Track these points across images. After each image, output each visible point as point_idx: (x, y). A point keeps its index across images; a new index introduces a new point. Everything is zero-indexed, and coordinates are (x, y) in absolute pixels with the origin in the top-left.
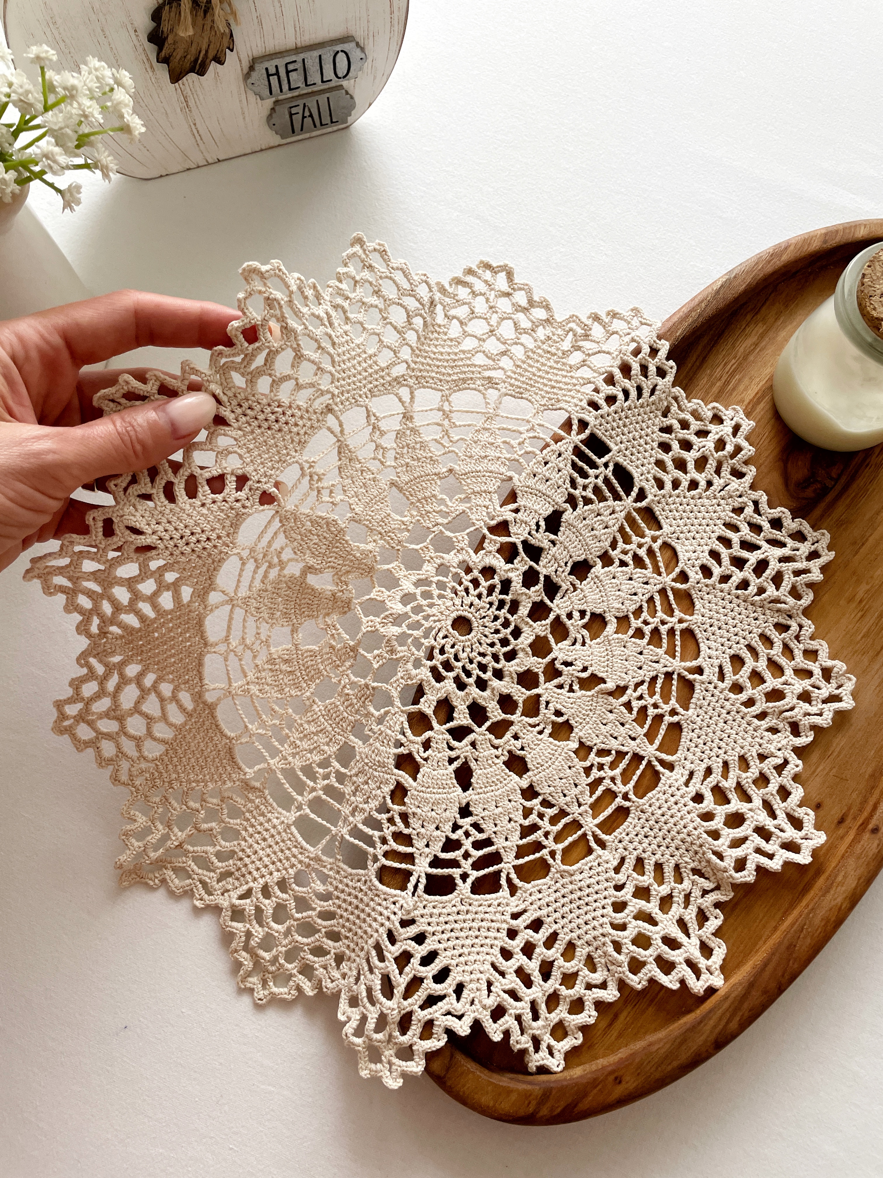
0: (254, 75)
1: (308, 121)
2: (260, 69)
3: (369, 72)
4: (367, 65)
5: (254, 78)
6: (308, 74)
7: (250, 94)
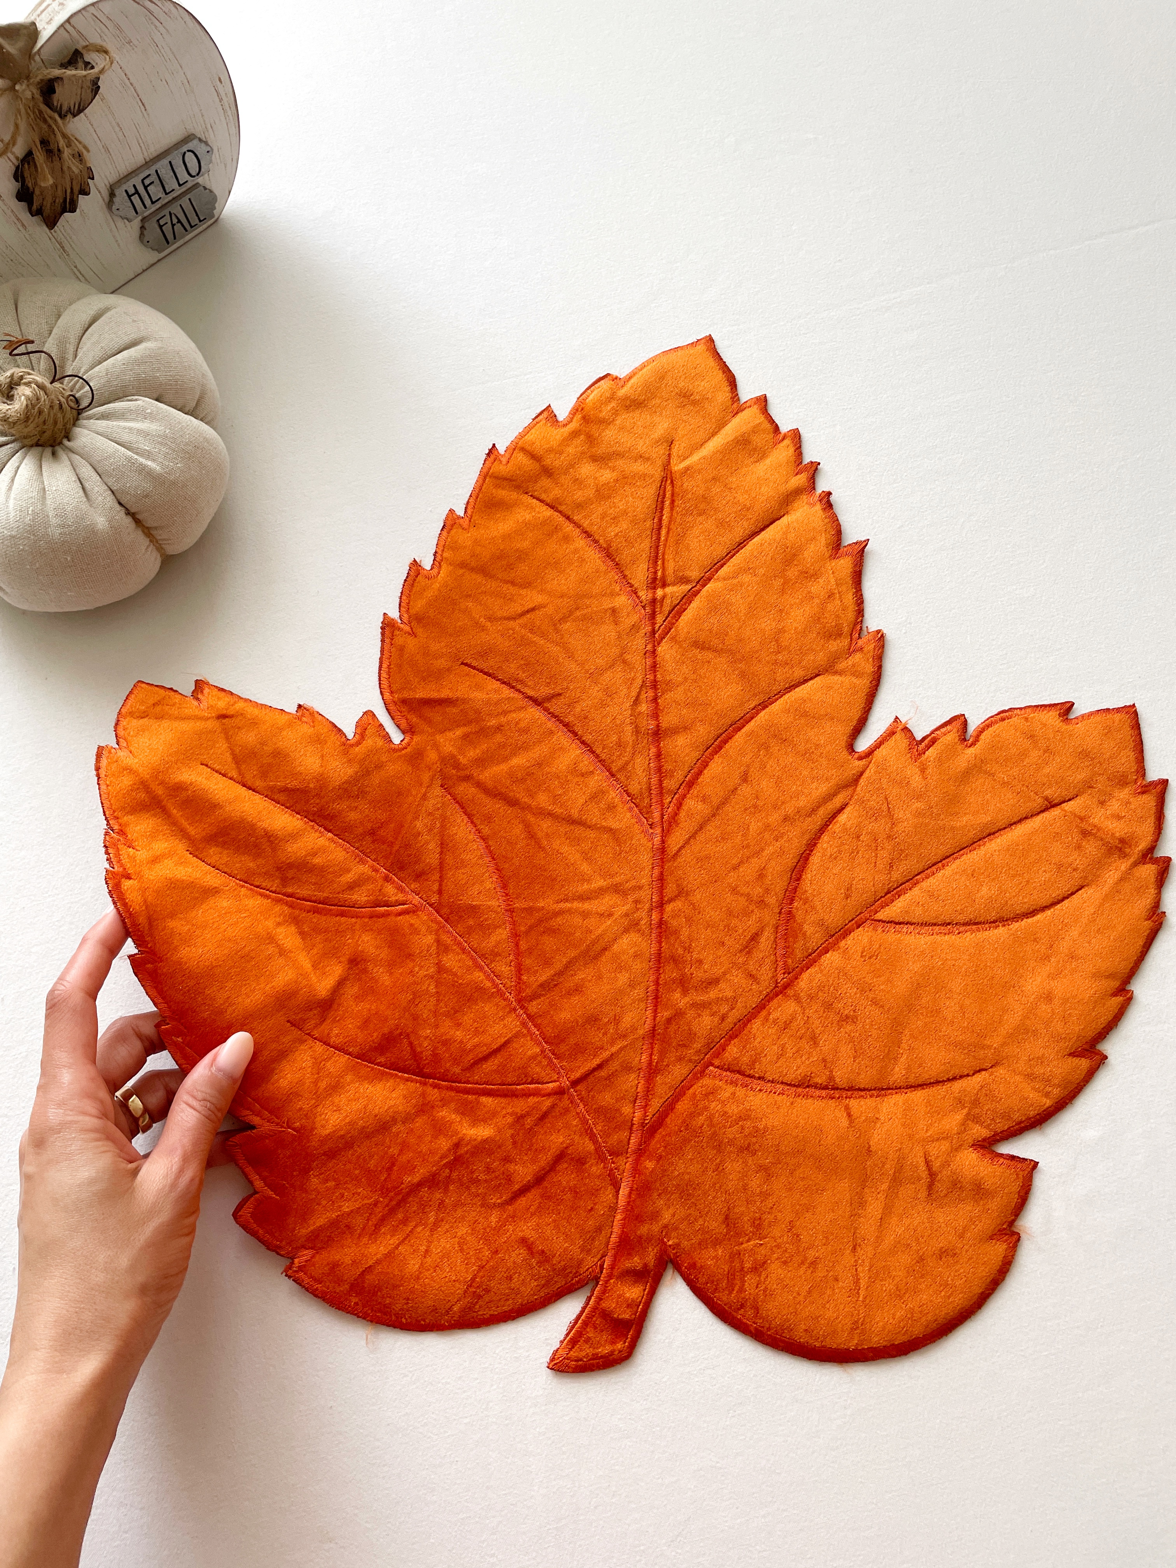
0: (117, 200)
1: (178, 227)
2: (120, 193)
3: (219, 161)
4: (215, 157)
5: (117, 204)
6: (164, 183)
7: (117, 220)
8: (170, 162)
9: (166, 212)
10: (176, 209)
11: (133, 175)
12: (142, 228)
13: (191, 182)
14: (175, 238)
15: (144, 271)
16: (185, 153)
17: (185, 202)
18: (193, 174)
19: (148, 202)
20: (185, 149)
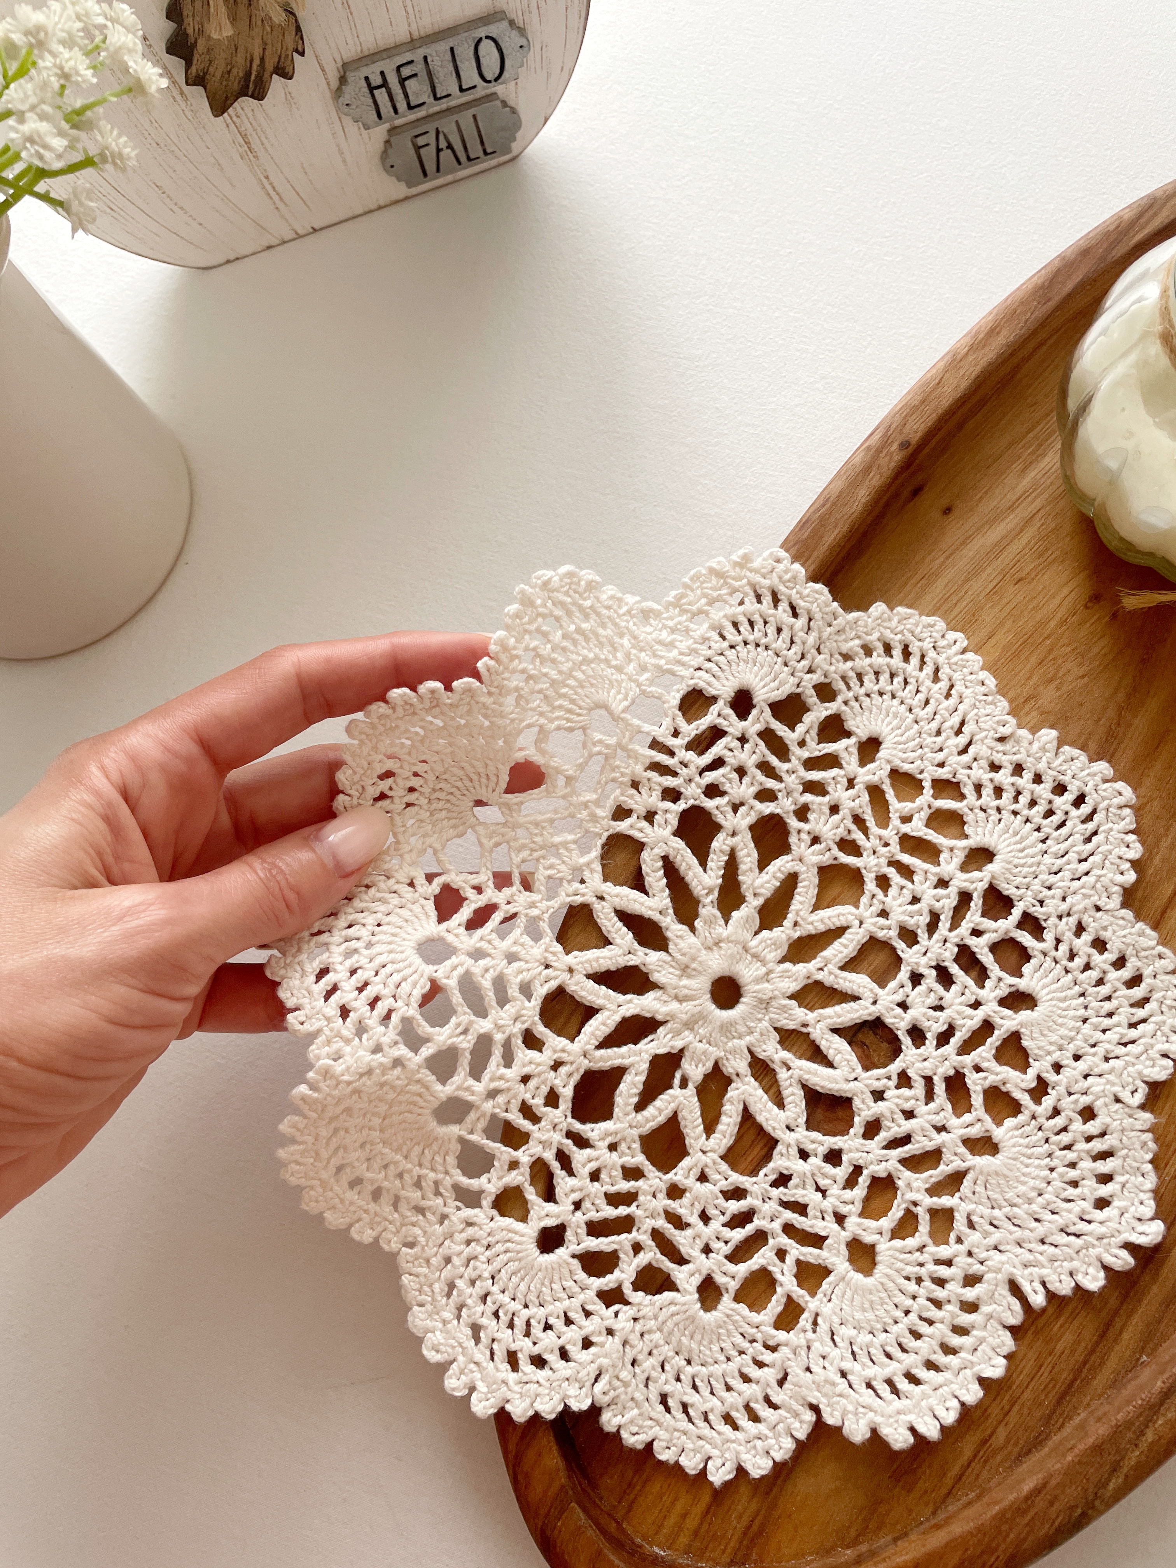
0: (348, 90)
1: (446, 155)
2: (356, 80)
3: (538, 66)
4: (533, 57)
5: (347, 96)
6: (436, 81)
7: (348, 121)
8: (452, 49)
9: (431, 127)
10: (448, 126)
11: (384, 55)
12: (387, 142)
13: (482, 90)
14: (438, 170)
15: (380, 208)
16: (481, 39)
17: (466, 119)
18: (489, 76)
19: (402, 105)
20: (481, 32)
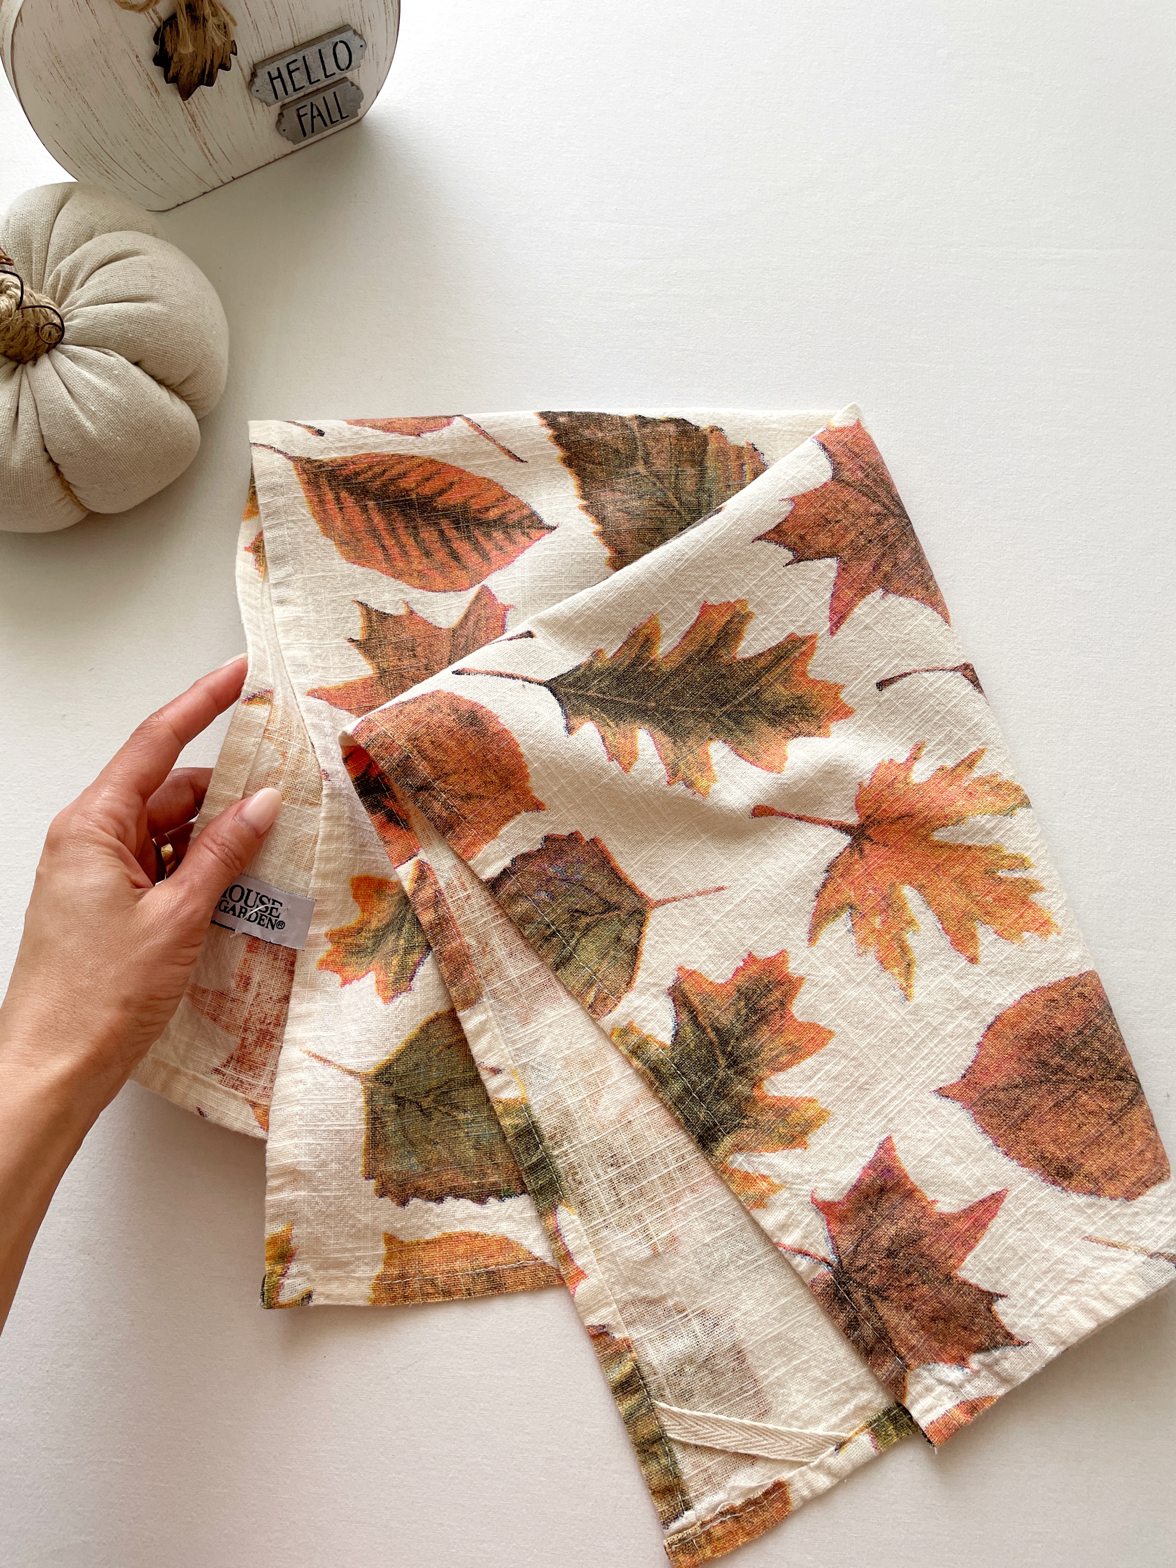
0: (257, 81)
1: (318, 120)
2: (263, 75)
3: (371, 58)
4: (368, 53)
5: (257, 85)
6: (310, 71)
7: (255, 101)
8: (320, 51)
9: (307, 102)
10: (318, 100)
11: (279, 57)
12: (281, 114)
13: (339, 75)
14: (313, 131)
15: (275, 160)
16: (337, 43)
17: (329, 95)
18: (343, 66)
19: (290, 88)
20: (337, 38)
